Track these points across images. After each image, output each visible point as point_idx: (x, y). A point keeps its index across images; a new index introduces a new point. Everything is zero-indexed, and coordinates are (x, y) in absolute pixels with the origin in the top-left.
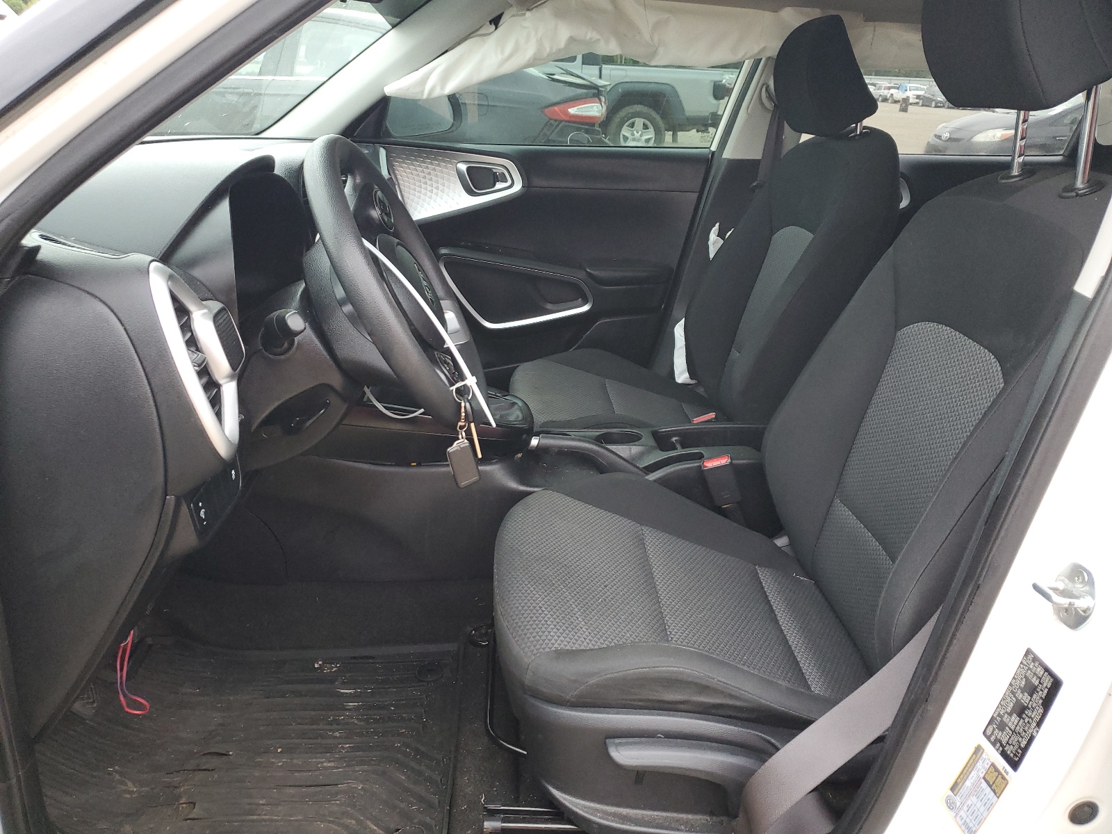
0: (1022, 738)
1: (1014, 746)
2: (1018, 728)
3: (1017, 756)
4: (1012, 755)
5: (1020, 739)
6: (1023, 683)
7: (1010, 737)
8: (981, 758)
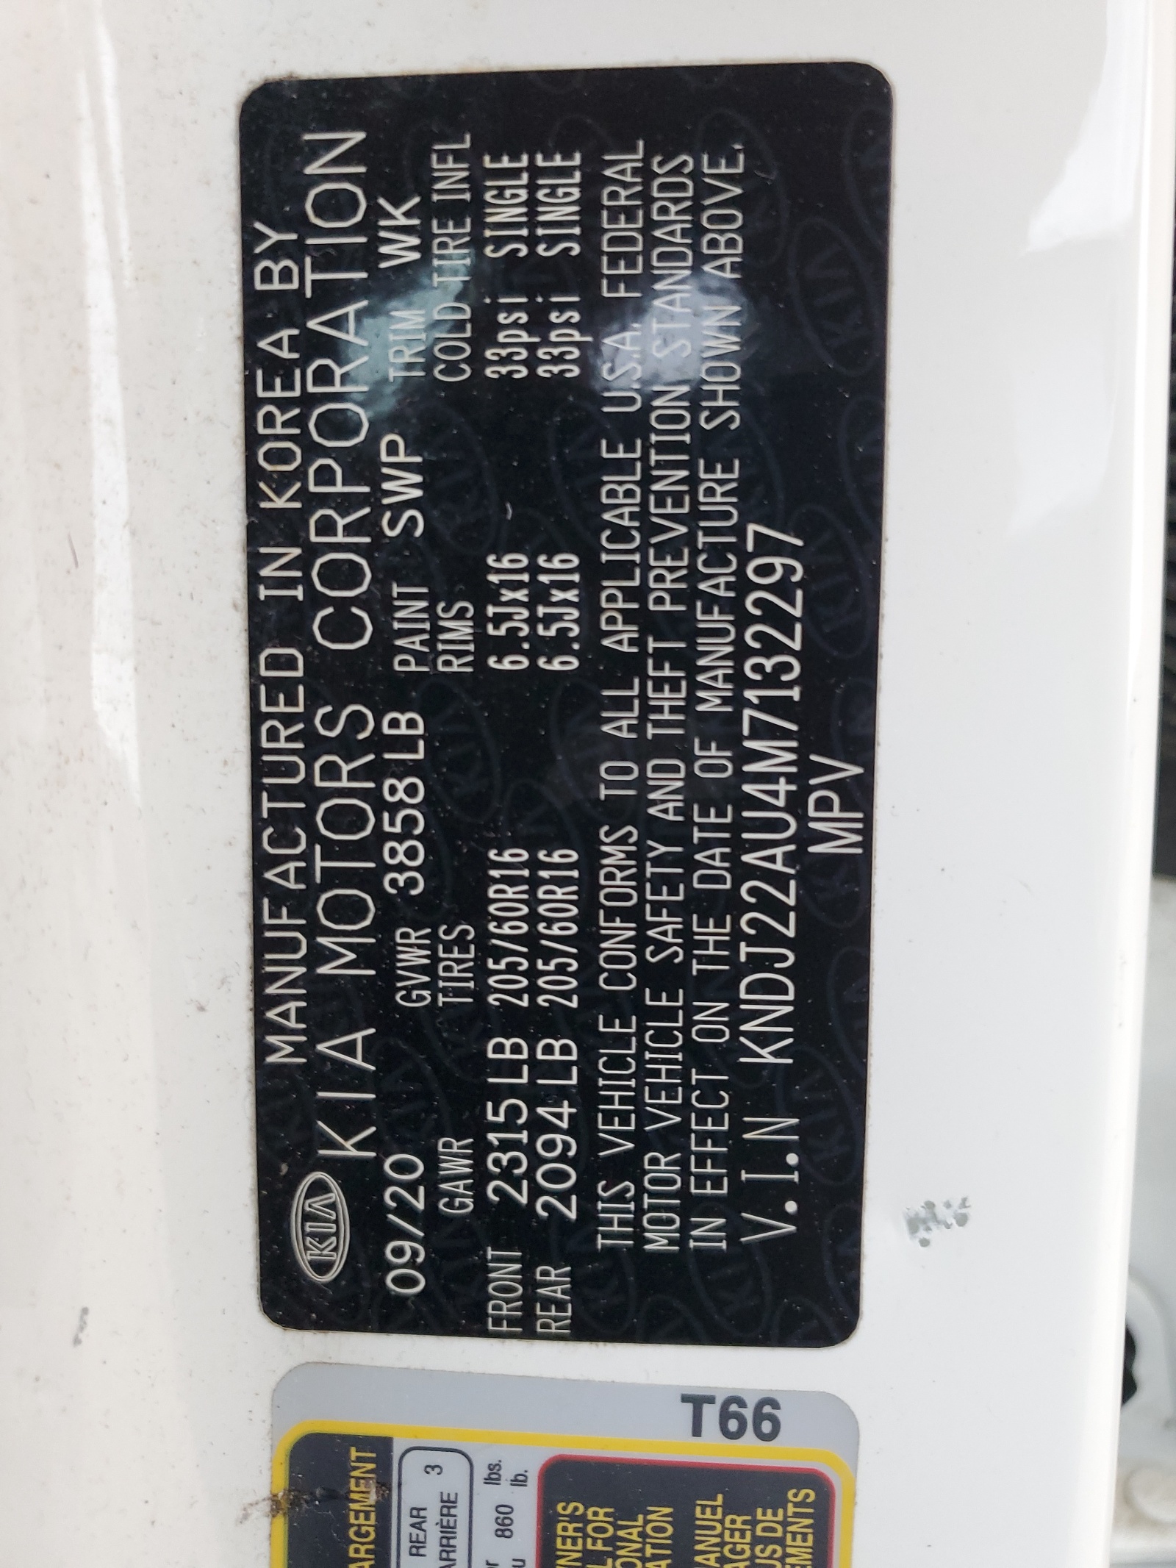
0: (723, 986)
1: (673, 1140)
2: (616, 938)
3: (769, 1199)
4: (709, 1232)
5: (710, 1013)
6: (405, 486)
7: (587, 1097)
8: (403, 1530)
